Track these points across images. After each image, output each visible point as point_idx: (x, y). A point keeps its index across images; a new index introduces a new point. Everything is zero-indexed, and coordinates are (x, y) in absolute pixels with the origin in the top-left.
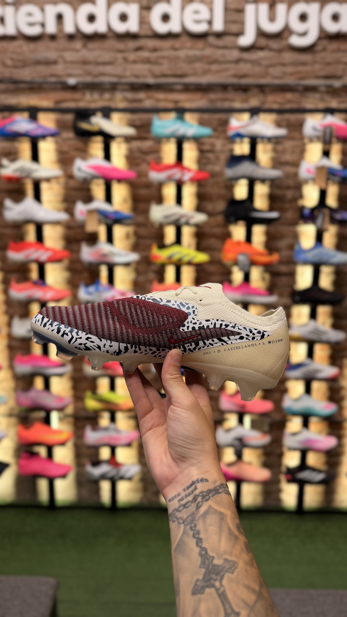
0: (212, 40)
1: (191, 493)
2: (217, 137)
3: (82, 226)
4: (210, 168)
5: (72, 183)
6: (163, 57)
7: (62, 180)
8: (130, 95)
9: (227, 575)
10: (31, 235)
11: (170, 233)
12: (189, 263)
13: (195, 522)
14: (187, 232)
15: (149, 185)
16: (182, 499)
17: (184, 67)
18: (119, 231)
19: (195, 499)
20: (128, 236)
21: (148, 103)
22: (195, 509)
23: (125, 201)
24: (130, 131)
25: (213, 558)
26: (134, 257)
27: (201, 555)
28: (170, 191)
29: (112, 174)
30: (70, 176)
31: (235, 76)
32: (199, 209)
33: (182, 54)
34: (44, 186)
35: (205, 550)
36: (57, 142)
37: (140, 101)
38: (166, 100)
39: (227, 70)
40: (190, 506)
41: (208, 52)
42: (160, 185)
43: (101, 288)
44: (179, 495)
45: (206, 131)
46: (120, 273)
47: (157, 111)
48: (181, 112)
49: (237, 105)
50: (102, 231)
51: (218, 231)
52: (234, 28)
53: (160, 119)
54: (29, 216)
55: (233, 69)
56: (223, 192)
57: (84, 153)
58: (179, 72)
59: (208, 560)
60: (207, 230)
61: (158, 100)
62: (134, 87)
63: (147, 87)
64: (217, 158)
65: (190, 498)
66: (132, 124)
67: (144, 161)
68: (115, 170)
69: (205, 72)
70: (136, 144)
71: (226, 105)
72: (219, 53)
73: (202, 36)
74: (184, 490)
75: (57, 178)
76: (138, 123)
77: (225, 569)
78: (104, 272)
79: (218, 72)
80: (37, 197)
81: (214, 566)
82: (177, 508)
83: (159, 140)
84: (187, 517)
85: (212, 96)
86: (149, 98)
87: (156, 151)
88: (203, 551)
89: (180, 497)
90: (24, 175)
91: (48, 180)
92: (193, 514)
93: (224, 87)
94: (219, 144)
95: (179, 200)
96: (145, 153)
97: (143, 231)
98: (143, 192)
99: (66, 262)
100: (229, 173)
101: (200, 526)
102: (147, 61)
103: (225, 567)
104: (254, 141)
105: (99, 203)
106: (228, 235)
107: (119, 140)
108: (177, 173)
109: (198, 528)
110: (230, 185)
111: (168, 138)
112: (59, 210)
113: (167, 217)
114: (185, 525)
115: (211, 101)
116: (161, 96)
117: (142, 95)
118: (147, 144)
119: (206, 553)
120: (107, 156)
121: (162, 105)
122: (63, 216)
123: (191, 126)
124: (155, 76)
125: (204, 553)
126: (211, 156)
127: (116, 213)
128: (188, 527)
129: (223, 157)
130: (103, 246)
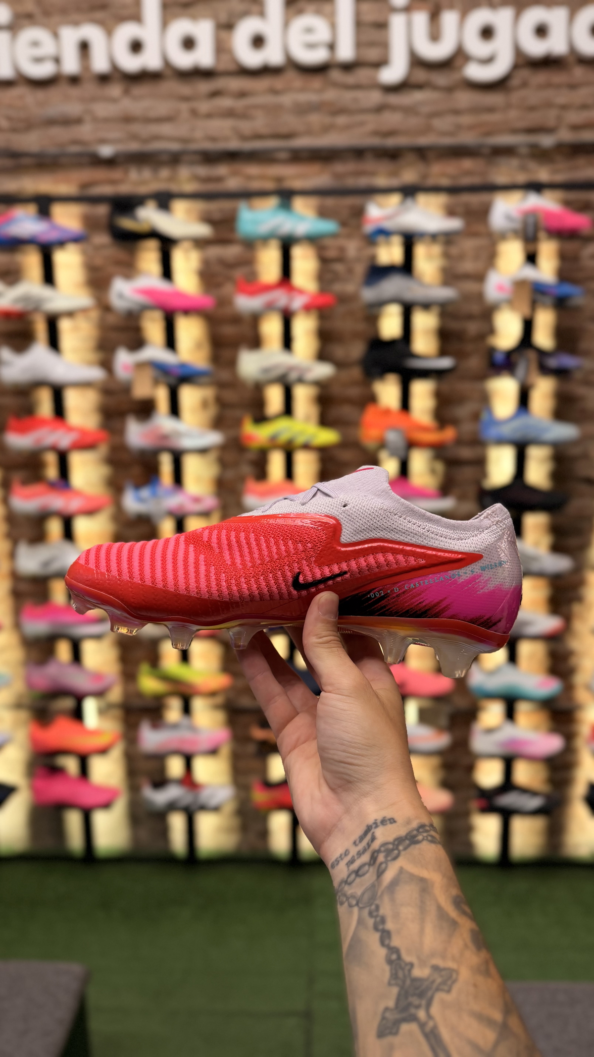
0: (336, 75)
1: (367, 847)
2: (349, 236)
3: (126, 389)
4: (338, 287)
5: (111, 319)
6: (256, 107)
7: (95, 315)
8: (203, 171)
9: (439, 997)
10: (45, 405)
11: (274, 397)
12: (306, 447)
13: (377, 902)
14: (303, 396)
15: (236, 319)
16: (352, 861)
17: (291, 122)
18: (189, 396)
19: (374, 858)
20: (205, 404)
21: (233, 184)
22: (375, 877)
23: (198, 346)
24: (203, 230)
25: (412, 965)
26: (214, 438)
27: (390, 962)
28: (272, 328)
29: (174, 303)
30: (105, 307)
31: (377, 133)
32: (322, 356)
33: (287, 100)
34: (65, 326)
35: (396, 951)
36: (84, 253)
37: (219, 179)
38: (263, 177)
39: (362, 124)
40: (367, 872)
41: (331, 95)
42: (255, 319)
43: (161, 490)
44: (347, 853)
45: (328, 226)
46: (193, 467)
47: (248, 195)
48: (286, 196)
49: (381, 181)
50: (162, 396)
51: (354, 392)
52: (372, 54)
53: (251, 208)
54: (39, 375)
55: (372, 122)
56: (361, 326)
57: (129, 269)
58: (284, 130)
59: (403, 969)
60: (336, 390)
61: (249, 178)
62: (210, 158)
63: (232, 156)
64: (350, 271)
65: (366, 858)
66: (207, 219)
67: (229, 279)
68: (179, 295)
69: (326, 129)
70: (215, 252)
71: (363, 182)
72: (347, 97)
73: (320, 70)
74: (355, 843)
75: (84, 311)
76: (217, 216)
77: (435, 986)
78: (166, 464)
79: (347, 127)
80: (54, 342)
81: (414, 980)
82: (346, 877)
83: (251, 244)
84: (363, 894)
85: (340, 167)
86: (235, 174)
87: (248, 262)
88: (392, 953)
89: (349, 858)
90: (30, 307)
91: (70, 314)
92: (373, 887)
93: (358, 153)
94: (352, 247)
95: (287, 342)
96: (230, 265)
97: (230, 396)
98: (228, 330)
99: (103, 450)
100: (369, 294)
101: (386, 909)
102: (230, 114)
103: (433, 982)
104: (409, 241)
105: (155, 351)
106: (372, 399)
107: (186, 245)
108: (281, 298)
109: (382, 912)
110: (372, 314)
111: (265, 239)
112: (90, 364)
113: (266, 370)
114: (361, 909)
115: (337, 176)
116: (253, 170)
117: (222, 170)
118: (232, 252)
119: (399, 957)
120: (167, 272)
121: (256, 185)
122: (96, 374)
123: (302, 218)
124: (244, 138)
125: (394, 957)
126: (339, 267)
127: (183, 366)
128: (366, 912)
129: (360, 270)
130: (163, 421)
